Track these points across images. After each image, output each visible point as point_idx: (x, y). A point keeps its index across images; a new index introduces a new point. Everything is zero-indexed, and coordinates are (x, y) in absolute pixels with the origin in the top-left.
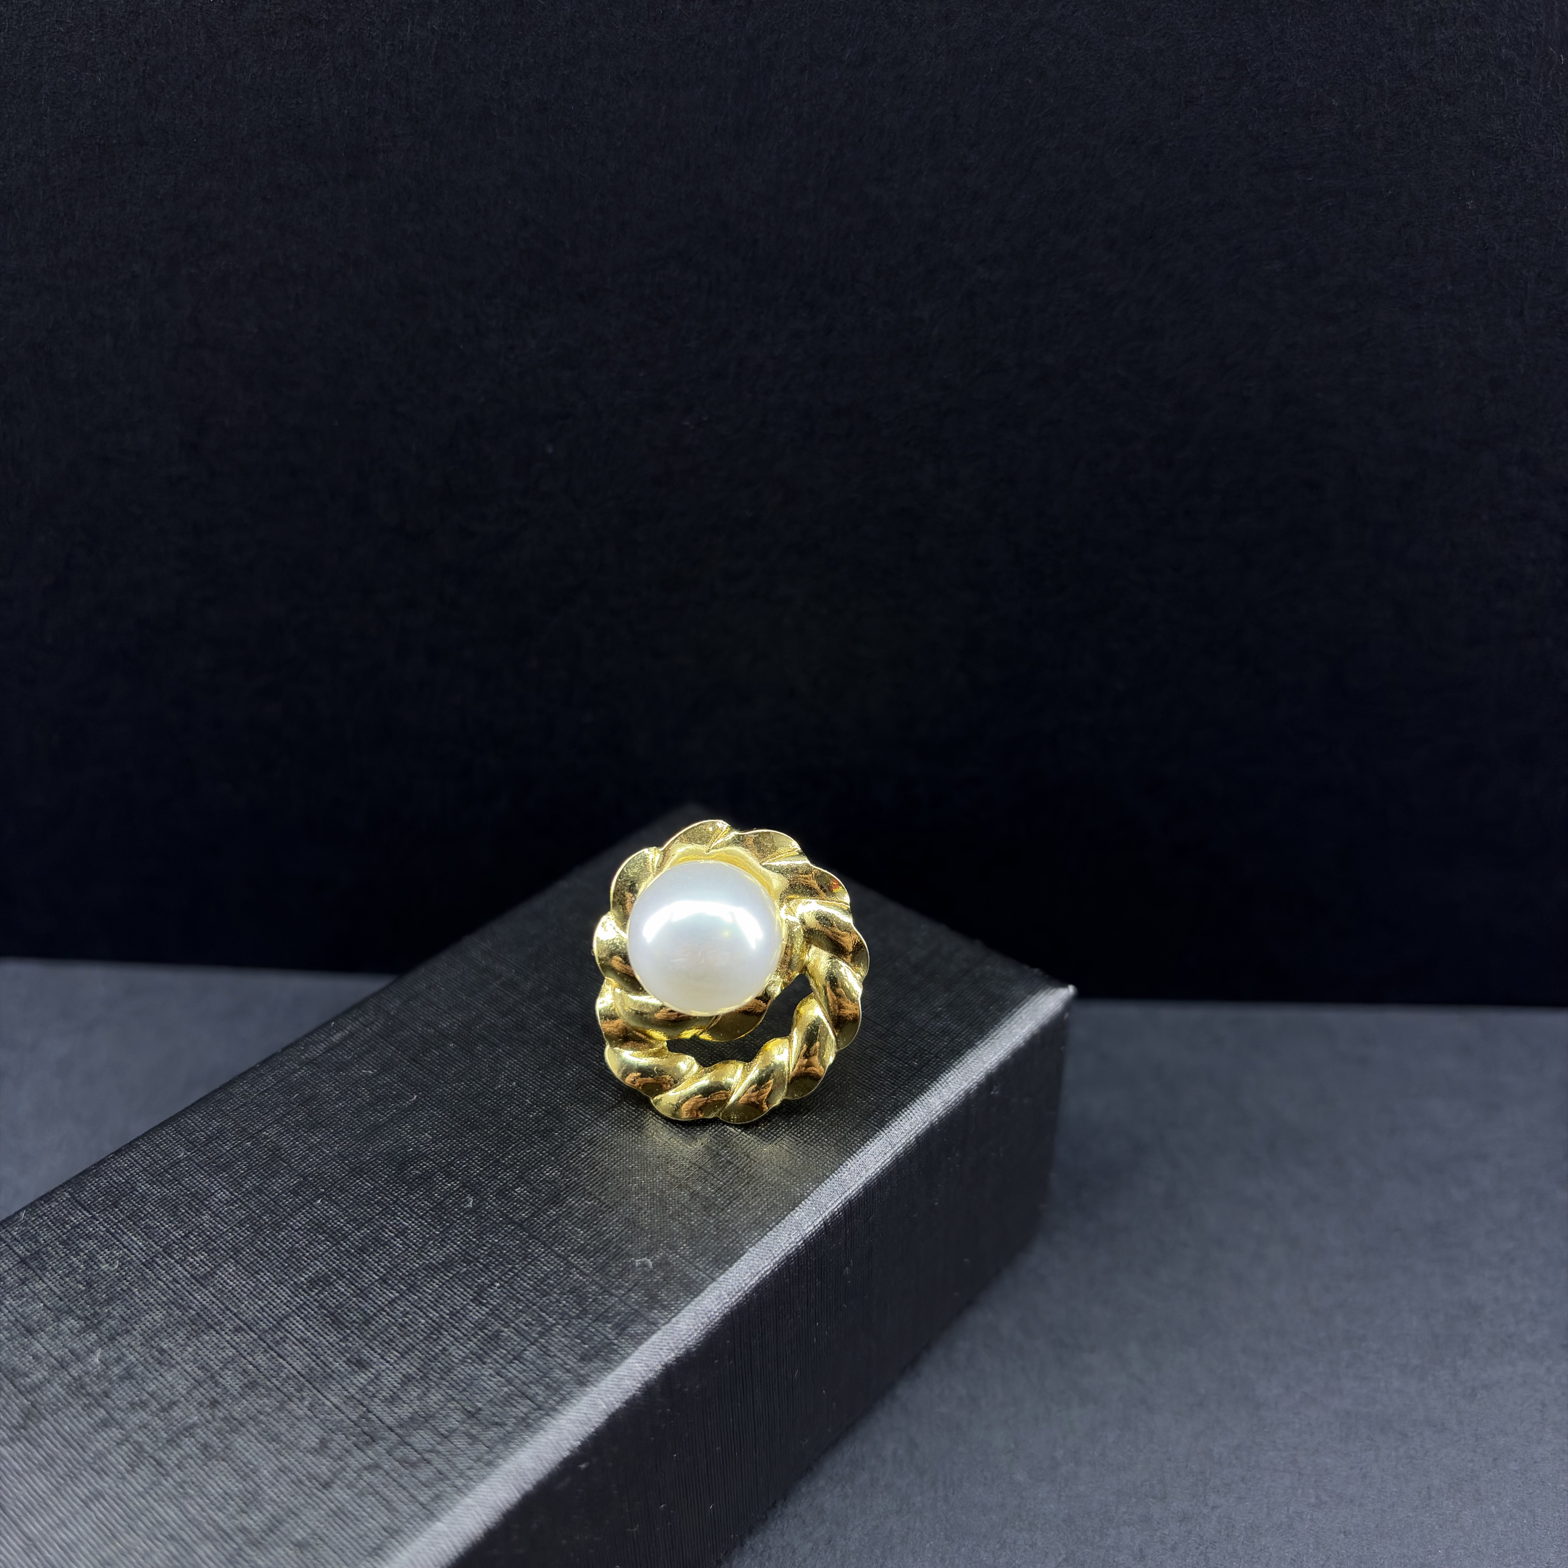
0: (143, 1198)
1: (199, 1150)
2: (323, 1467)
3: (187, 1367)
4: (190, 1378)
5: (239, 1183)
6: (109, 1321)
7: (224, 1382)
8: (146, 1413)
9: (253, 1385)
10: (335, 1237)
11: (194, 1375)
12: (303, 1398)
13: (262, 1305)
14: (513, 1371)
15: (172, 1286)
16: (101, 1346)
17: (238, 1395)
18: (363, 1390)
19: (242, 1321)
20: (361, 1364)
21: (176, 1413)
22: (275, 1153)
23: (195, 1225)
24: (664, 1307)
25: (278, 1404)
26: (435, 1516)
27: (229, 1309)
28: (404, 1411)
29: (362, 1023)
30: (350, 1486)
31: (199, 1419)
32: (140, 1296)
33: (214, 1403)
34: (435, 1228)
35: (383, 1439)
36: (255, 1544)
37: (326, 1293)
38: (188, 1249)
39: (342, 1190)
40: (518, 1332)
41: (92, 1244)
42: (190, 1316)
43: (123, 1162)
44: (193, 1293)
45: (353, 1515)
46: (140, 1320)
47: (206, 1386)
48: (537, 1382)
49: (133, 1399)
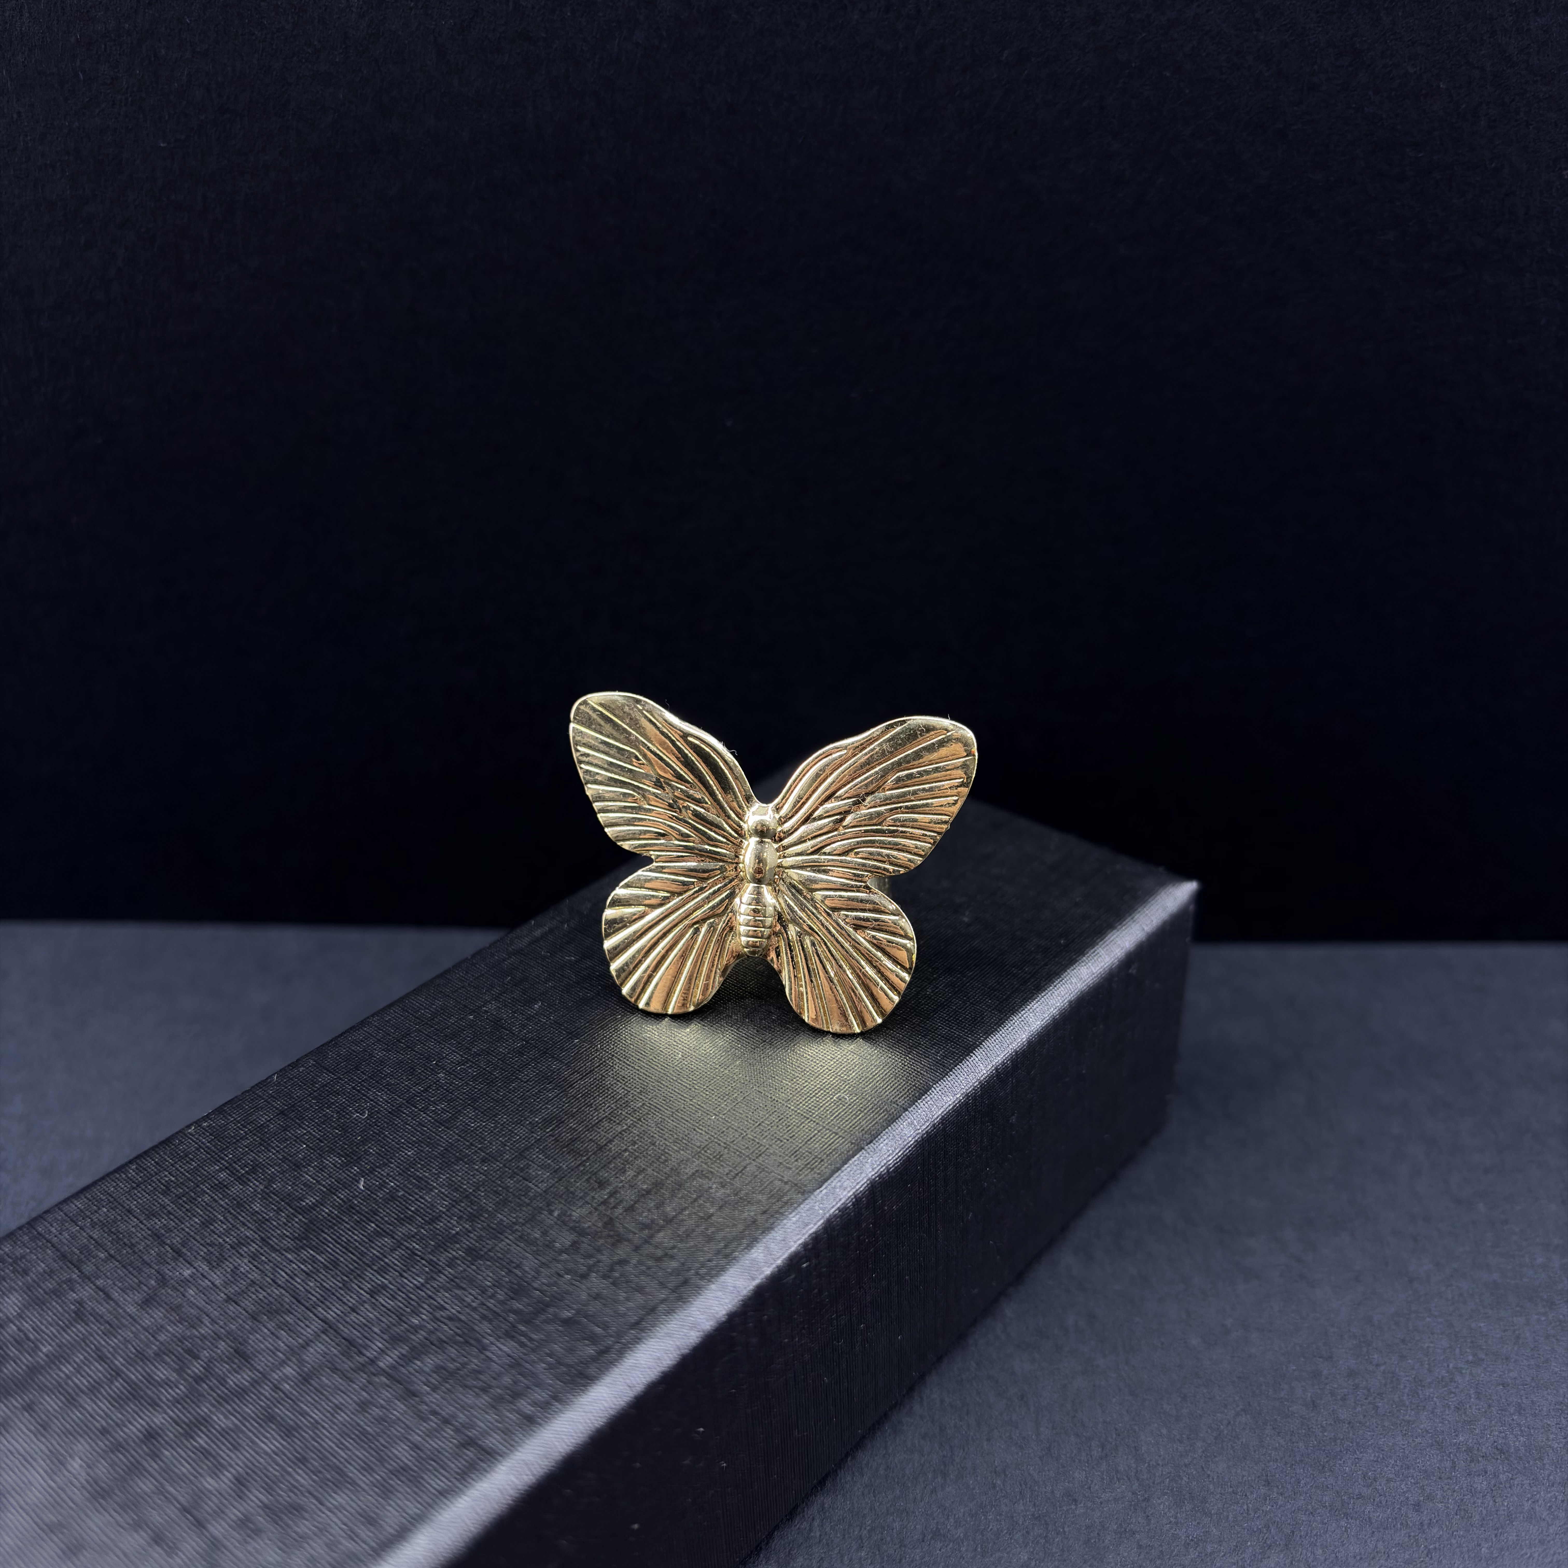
0: (381, 1062)
1: (426, 1023)
3: (443, 1190)
4: (447, 1199)
5: (468, 1048)
6: (368, 1157)
7: (478, 1201)
8: (412, 1225)
9: (505, 1202)
11: (451, 1196)
15: (419, 1129)
16: (363, 1176)
17: (493, 1211)
19: (487, 1154)
21: (440, 1225)
23: (432, 1081)
25: (529, 1217)
27: (473, 1145)
31: (461, 1230)
32: (391, 1137)
33: (472, 1218)
38: (428, 1100)
41: (342, 1099)
42: (439, 1151)
43: (357, 1036)
44: (439, 1134)
46: (394, 1155)
47: (463, 1205)
49: (399, 1216)
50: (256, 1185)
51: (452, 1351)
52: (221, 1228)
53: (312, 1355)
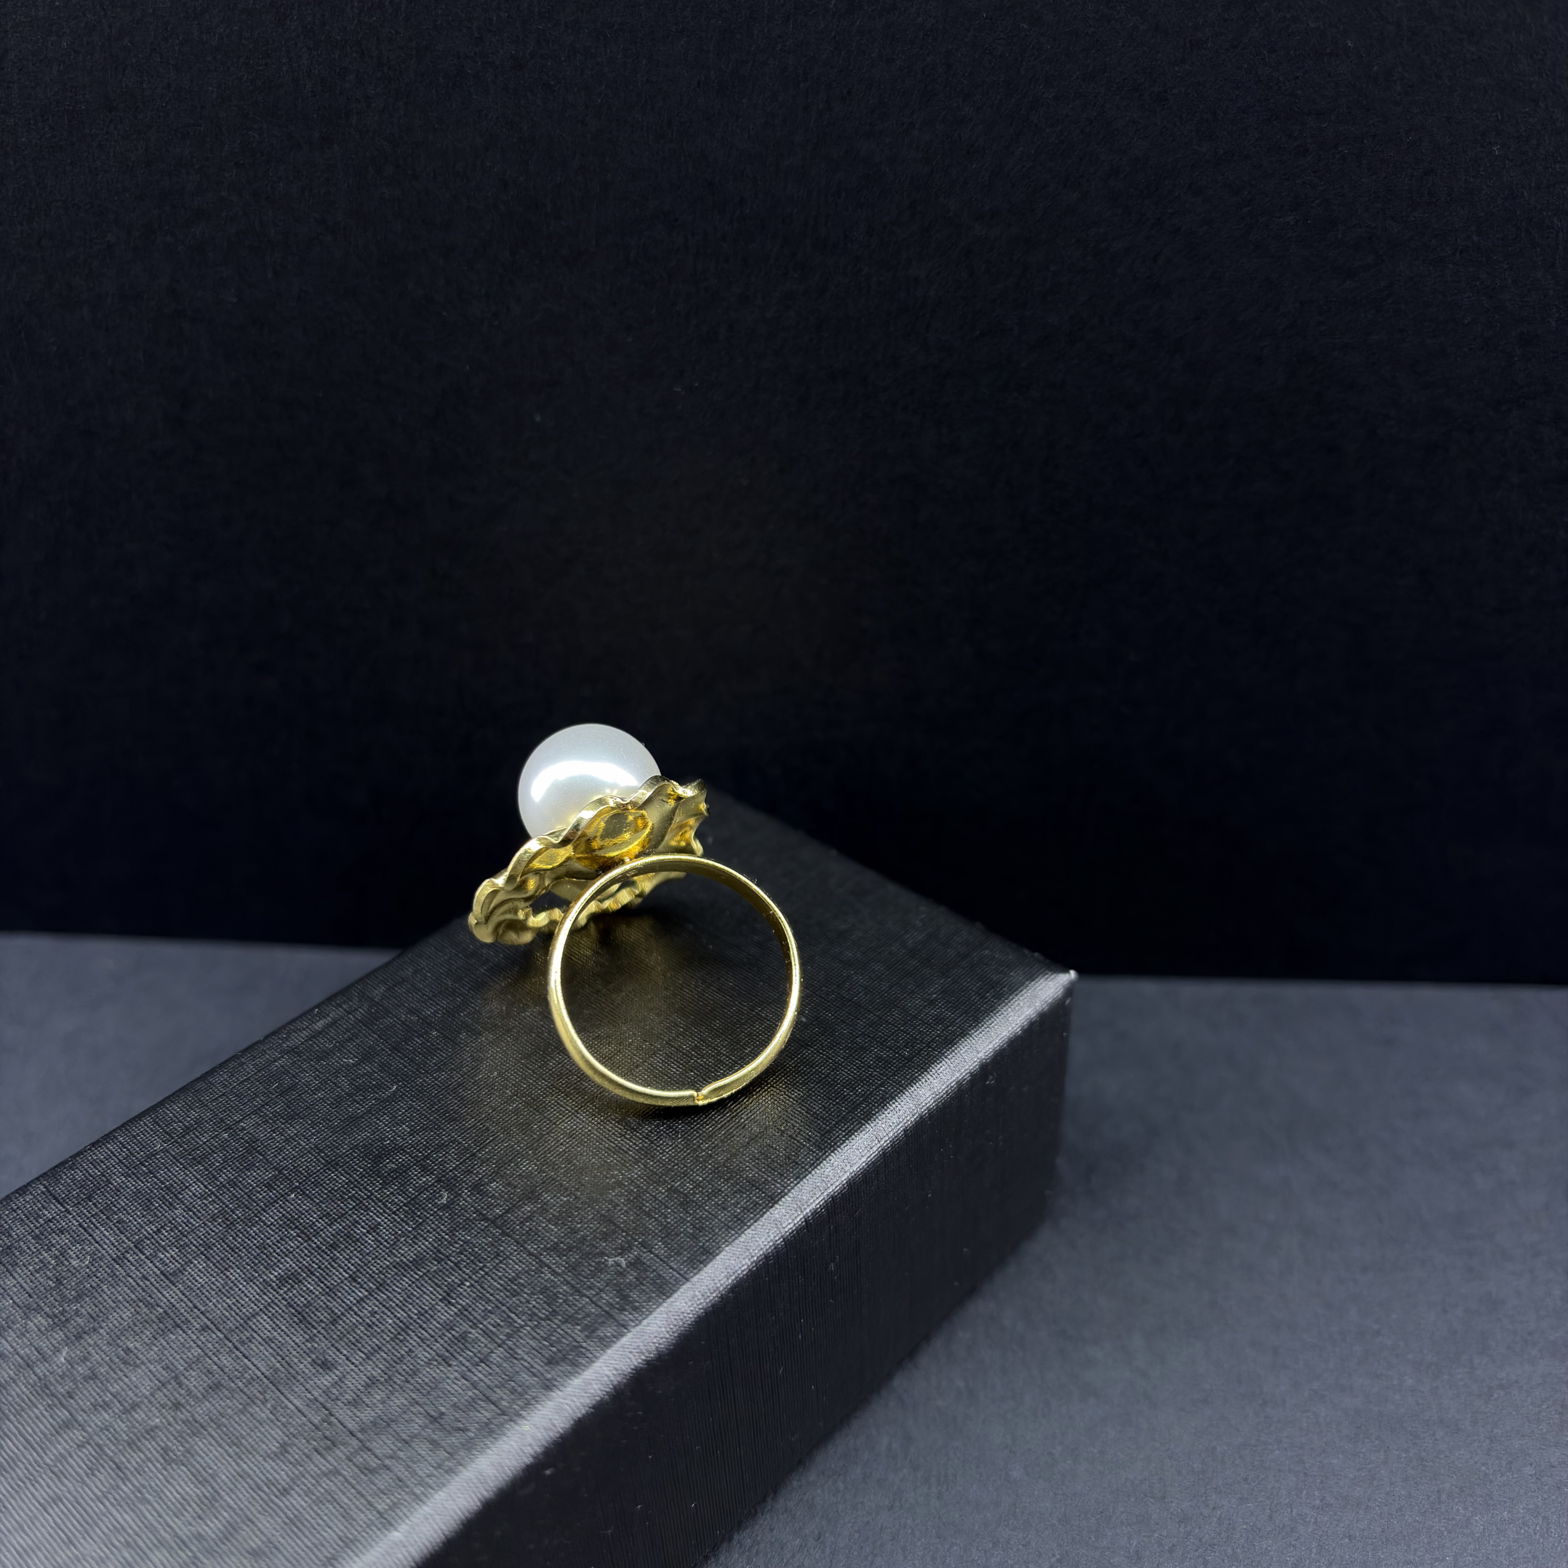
0: (117, 1191)
1: (176, 1141)
2: (282, 1474)
3: (152, 1367)
4: (154, 1379)
5: (214, 1176)
6: (78, 1319)
7: (187, 1383)
8: (109, 1414)
9: (217, 1387)
10: (307, 1234)
11: (159, 1376)
12: (266, 1400)
13: (230, 1303)
14: (479, 1374)
15: (141, 1283)
16: (67, 1345)
17: (201, 1397)
18: (327, 1392)
19: (209, 1320)
20: (326, 1366)
21: (139, 1415)
22: (252, 1146)
23: (168, 1219)
24: (636, 1309)
25: (241, 1407)
26: (391, 1525)
27: (196, 1307)
28: (367, 1415)
29: (345, 1010)
30: (308, 1492)
31: (161, 1422)
32: (109, 1293)
33: (177, 1406)
34: (407, 1224)
35: (344, 1444)
36: (210, 1552)
37: (295, 1292)
38: (159, 1244)
39: (316, 1184)
40: (486, 1333)
41: (65, 1239)
42: (157, 1314)
43: (99, 1154)
44: (162, 1290)
45: (309, 1522)
46: (107, 1318)
47: (169, 1387)
48: (502, 1386)
49: (96, 1400)
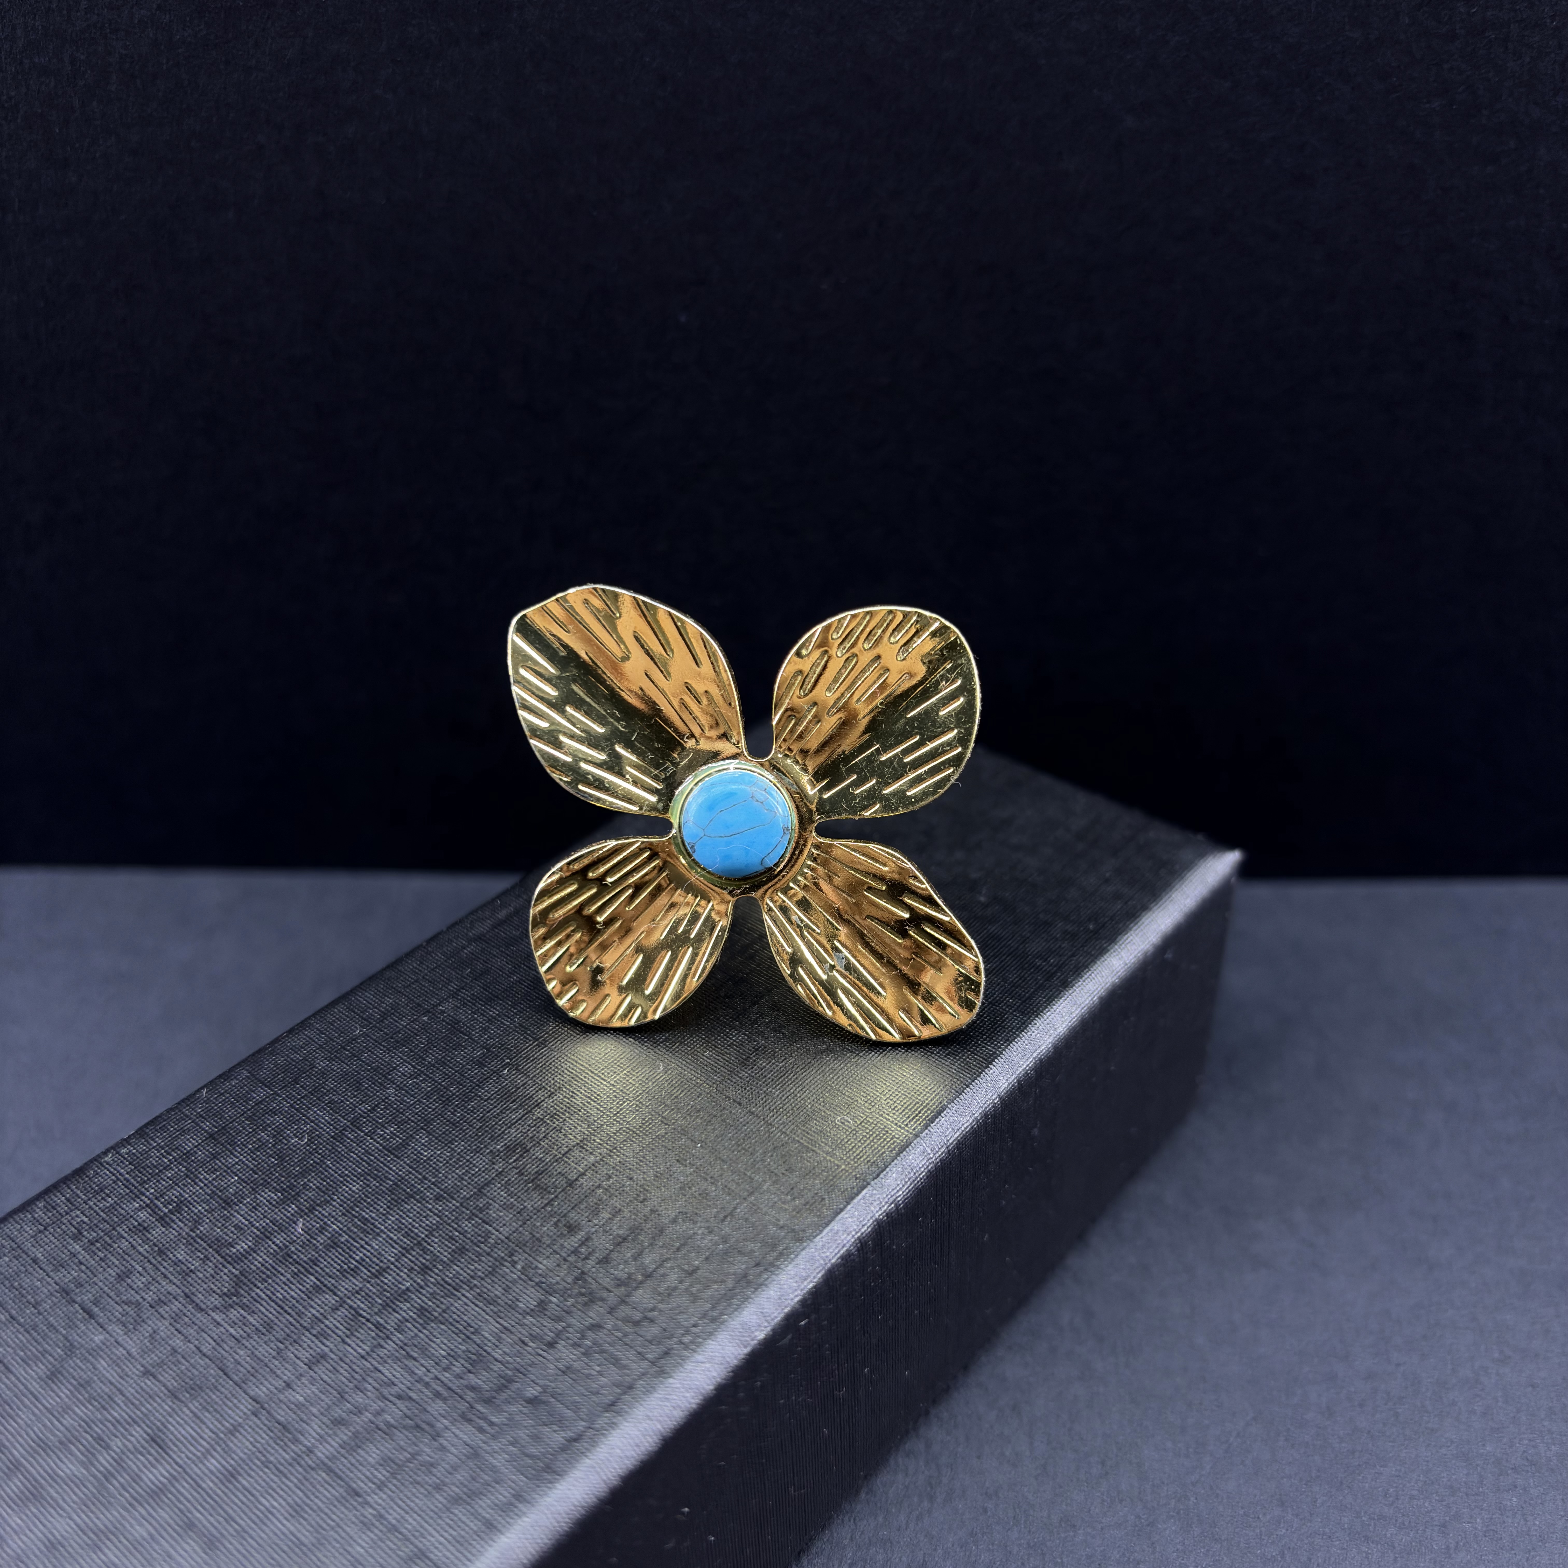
0: (323, 1073)
1: (375, 1026)
2: (545, 1328)
3: (392, 1235)
4: (396, 1246)
5: (421, 1057)
6: (307, 1192)
7: (432, 1249)
8: (357, 1279)
9: (462, 1250)
11: (401, 1243)
12: (516, 1262)
13: (460, 1174)
15: (365, 1158)
16: (301, 1217)
17: (448, 1262)
18: (575, 1252)
19: (441, 1190)
20: (570, 1228)
21: (388, 1279)
22: (455, 1027)
23: (381, 1098)
25: (490, 1269)
26: (667, 1373)
27: (426, 1179)
28: (620, 1272)
30: (576, 1345)
31: (412, 1285)
32: (334, 1168)
33: (425, 1270)
35: (602, 1300)
38: (377, 1122)
41: (279, 1120)
42: (387, 1186)
43: (297, 1041)
44: (388, 1164)
45: (582, 1373)
46: (337, 1191)
47: (414, 1253)
49: (342, 1267)
50: (180, 1227)
51: (401, 1437)
52: (139, 1282)
53: (241, 1446)
